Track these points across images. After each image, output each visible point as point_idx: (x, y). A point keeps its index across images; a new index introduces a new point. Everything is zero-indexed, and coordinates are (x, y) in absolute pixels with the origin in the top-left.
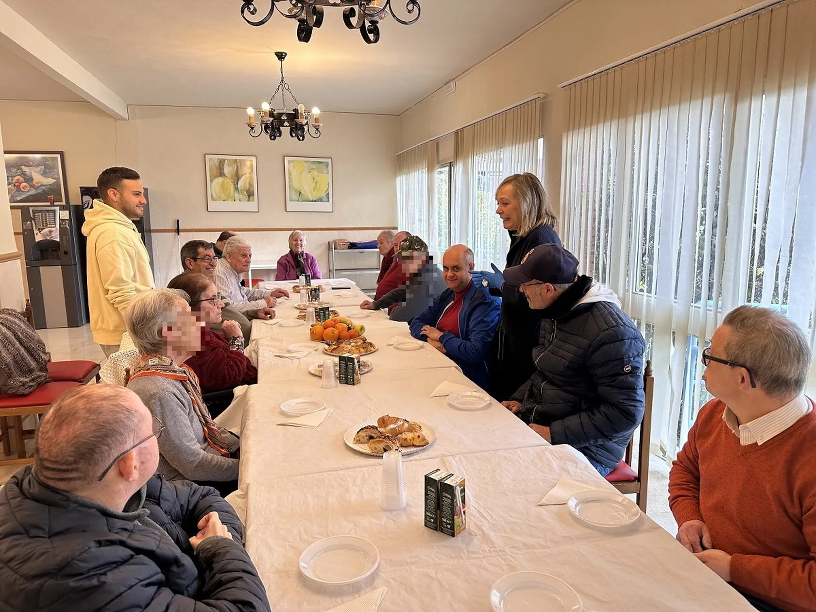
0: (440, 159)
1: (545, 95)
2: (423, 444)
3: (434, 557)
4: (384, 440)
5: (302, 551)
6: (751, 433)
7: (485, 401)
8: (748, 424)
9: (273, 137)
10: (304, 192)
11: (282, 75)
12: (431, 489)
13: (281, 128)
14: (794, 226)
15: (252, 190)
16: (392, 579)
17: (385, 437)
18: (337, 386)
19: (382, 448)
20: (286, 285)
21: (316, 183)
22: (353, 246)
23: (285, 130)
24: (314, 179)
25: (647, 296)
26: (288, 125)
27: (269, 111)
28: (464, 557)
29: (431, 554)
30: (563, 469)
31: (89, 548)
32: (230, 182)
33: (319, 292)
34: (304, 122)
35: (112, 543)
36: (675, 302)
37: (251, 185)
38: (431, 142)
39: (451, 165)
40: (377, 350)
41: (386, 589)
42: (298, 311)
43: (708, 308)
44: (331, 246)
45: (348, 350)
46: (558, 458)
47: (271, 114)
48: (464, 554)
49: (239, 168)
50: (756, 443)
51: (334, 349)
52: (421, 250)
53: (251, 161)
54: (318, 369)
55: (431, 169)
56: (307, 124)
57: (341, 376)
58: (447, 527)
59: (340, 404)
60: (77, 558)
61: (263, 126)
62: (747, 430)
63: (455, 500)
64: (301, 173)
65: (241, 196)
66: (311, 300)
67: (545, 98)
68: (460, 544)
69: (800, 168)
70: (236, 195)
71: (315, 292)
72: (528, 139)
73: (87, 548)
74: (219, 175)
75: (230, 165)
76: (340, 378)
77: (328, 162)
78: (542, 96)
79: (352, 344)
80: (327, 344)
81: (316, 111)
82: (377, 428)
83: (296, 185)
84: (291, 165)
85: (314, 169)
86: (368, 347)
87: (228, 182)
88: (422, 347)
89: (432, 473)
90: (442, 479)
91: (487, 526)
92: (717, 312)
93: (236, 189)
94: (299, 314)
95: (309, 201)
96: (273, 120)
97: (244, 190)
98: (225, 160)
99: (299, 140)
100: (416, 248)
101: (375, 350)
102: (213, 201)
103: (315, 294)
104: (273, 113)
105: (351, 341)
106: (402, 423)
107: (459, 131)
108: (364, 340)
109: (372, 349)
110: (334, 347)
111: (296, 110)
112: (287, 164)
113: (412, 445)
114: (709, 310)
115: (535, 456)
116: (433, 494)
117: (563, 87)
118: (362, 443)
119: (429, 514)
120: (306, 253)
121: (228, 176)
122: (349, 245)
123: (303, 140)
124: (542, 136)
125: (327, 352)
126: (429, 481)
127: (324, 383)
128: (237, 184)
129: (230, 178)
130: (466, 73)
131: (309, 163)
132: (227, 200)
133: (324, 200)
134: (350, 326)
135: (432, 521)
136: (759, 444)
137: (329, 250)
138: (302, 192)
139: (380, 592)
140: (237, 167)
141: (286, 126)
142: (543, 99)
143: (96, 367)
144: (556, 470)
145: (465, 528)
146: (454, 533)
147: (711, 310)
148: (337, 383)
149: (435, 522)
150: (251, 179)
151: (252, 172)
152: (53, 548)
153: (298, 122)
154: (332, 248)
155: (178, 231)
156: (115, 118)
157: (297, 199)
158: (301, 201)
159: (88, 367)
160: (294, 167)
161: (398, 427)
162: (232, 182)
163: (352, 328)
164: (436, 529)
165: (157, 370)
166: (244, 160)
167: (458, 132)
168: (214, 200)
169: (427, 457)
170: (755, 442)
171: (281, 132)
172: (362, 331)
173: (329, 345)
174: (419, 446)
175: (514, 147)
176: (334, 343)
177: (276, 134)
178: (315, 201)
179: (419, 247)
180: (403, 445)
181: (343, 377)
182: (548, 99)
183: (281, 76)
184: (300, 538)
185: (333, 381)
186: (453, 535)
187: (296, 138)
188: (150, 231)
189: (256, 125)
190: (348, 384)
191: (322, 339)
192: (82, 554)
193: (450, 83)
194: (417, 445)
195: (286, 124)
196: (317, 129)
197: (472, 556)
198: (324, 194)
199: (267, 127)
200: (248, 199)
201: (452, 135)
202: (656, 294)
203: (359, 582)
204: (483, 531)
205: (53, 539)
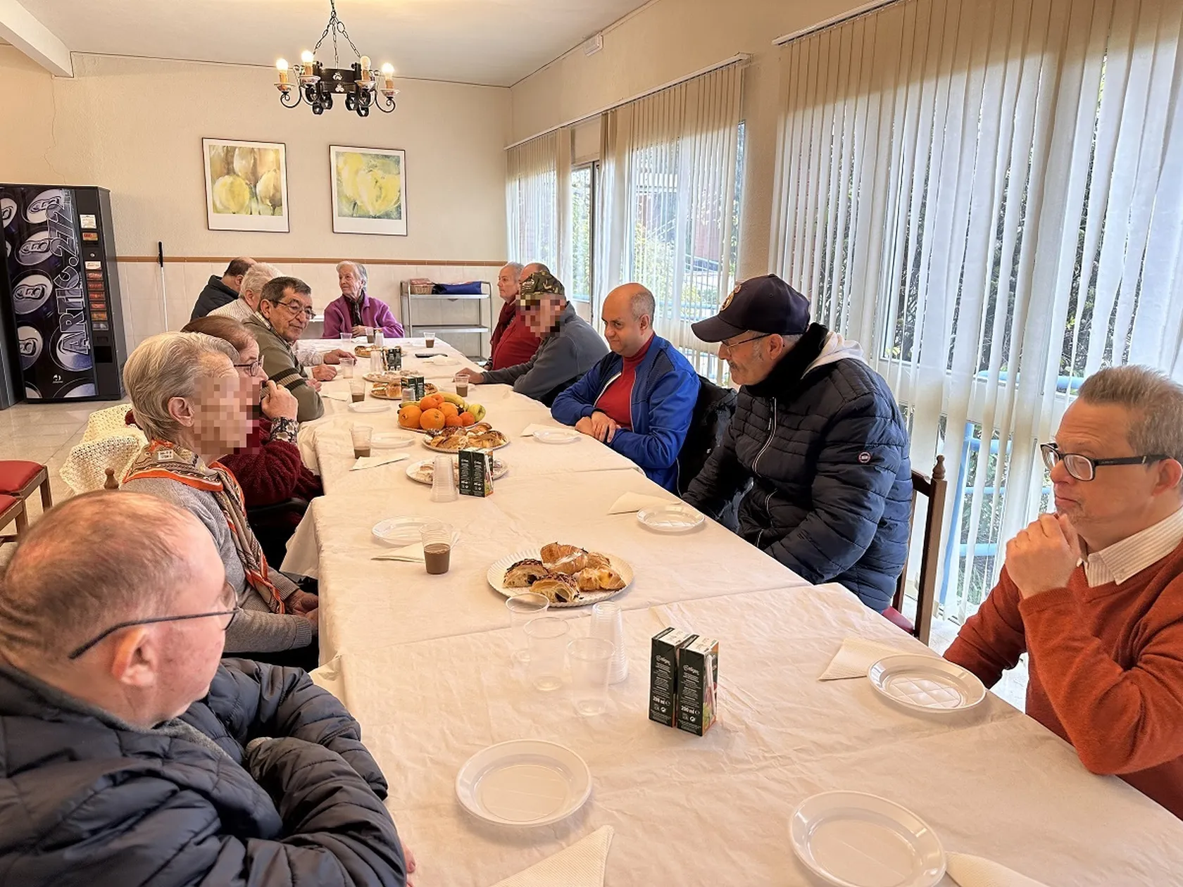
0: (576, 157)
1: (748, 56)
2: (616, 586)
3: (676, 771)
4: (557, 581)
5: (458, 769)
6: (1106, 566)
7: (695, 520)
8: (1100, 553)
9: (318, 110)
10: (362, 202)
11: (333, 8)
12: (663, 659)
13: (332, 94)
14: (1144, 256)
15: (279, 197)
16: (617, 810)
17: (558, 577)
18: (457, 499)
19: (554, 594)
20: (345, 344)
21: (380, 189)
22: (439, 289)
23: (339, 99)
24: (376, 182)
25: (903, 364)
26: (342, 90)
27: (313, 65)
28: (725, 769)
29: (671, 765)
30: (844, 622)
31: (96, 793)
32: (244, 184)
33: (401, 356)
34: (370, 85)
35: (133, 776)
36: (948, 374)
37: (277, 189)
38: (563, 128)
39: (595, 166)
40: (509, 442)
41: (611, 828)
42: (371, 385)
43: (1000, 381)
44: (404, 290)
45: (465, 440)
46: (831, 604)
47: (317, 71)
48: (724, 763)
49: (258, 162)
50: (1114, 582)
51: (442, 442)
52: (553, 292)
53: (277, 151)
54: (422, 472)
55: (562, 174)
56: (373, 89)
57: (462, 482)
58: (690, 722)
59: (467, 526)
60: (75, 815)
61: (303, 91)
62: (1100, 561)
63: (705, 677)
64: (357, 172)
65: (261, 207)
66: (387, 368)
67: (749, 61)
68: (714, 747)
69: (1158, 169)
70: (254, 205)
71: (395, 356)
72: (722, 124)
73: (92, 793)
74: (226, 171)
75: (242, 157)
76: (460, 486)
77: (398, 157)
78: (745, 57)
79: (469, 433)
80: (429, 433)
81: (388, 69)
82: (540, 562)
83: (349, 192)
84: (341, 159)
85: (376, 166)
86: (493, 436)
87: (241, 184)
88: (578, 439)
89: (663, 634)
90: (682, 644)
91: (749, 715)
92: (1014, 388)
93: (254, 195)
94: (374, 389)
95: (369, 217)
96: (319, 81)
97: (266, 198)
98: (235, 148)
99: (361, 115)
100: (546, 288)
101: (505, 443)
102: (216, 214)
103: (393, 358)
104: (319, 70)
105: (467, 430)
106: (580, 554)
107: (609, 112)
108: (488, 429)
109: (502, 441)
110: (441, 438)
111: (357, 66)
112: (335, 157)
113: (598, 588)
114: (1001, 384)
115: (795, 602)
116: (667, 669)
117: (779, 44)
118: (516, 587)
119: (658, 700)
120: (370, 299)
121: (240, 174)
122: (434, 287)
123: (366, 115)
124: (744, 121)
125: (429, 446)
126: (659, 648)
127: (437, 494)
128: (255, 186)
129: (243, 177)
130: (622, 21)
131: (370, 156)
132: (238, 213)
133: (393, 217)
134: (461, 407)
135: (663, 711)
136: (1118, 582)
137: (401, 294)
138: (358, 203)
139: (601, 837)
140: (255, 159)
141: (340, 92)
142: (746, 64)
143: (40, 471)
144: (834, 624)
145: (715, 721)
146: (701, 729)
147: (1004, 385)
148: (456, 494)
149: (668, 713)
150: (277, 179)
151: (279, 169)
152: (22, 794)
153: (359, 85)
154: (408, 293)
155: (161, 260)
156: (51, 73)
157: (351, 214)
158: (356, 217)
159: (27, 471)
160: (345, 163)
161: (574, 561)
162: (247, 184)
163: (465, 410)
164: (669, 724)
165: (171, 470)
166: (265, 149)
167: (607, 114)
168: (218, 212)
169: (627, 607)
170: (1112, 580)
171: (332, 102)
172: (481, 415)
173: (433, 436)
174: (610, 590)
175: (698, 137)
176: (440, 433)
177: (322, 105)
178: (379, 217)
179: (550, 287)
180: (585, 589)
181: (465, 485)
182: (753, 64)
183: (331, 10)
184: (447, 746)
185: (451, 490)
186: (699, 733)
187: (356, 112)
188: (115, 259)
189: (292, 88)
190: (473, 495)
191: (418, 427)
192: (85, 807)
193: (594, 38)
194: (608, 588)
195: (339, 88)
196: (390, 99)
197: (737, 766)
198: (392, 207)
199: (309, 92)
200: (272, 212)
201: (599, 117)
202: (919, 362)
203: (564, 821)
204: (746, 724)
205: (15, 778)
